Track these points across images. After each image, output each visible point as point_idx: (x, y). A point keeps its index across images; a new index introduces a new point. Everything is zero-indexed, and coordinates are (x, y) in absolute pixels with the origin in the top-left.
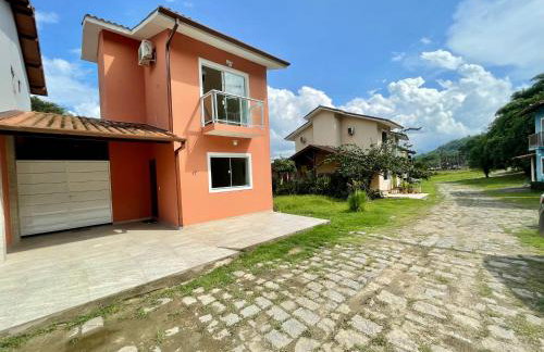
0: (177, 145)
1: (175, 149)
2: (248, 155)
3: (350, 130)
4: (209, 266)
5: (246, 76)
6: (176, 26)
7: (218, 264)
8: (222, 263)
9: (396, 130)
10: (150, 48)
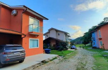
0: (23, 36)
1: (22, 37)
2: (38, 39)
3: (59, 34)
5: (39, 21)
6: (27, 9)
9: (68, 35)
10: (16, 12)
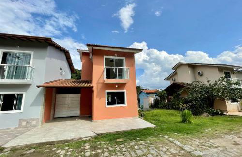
2: (124, 91)
3: (199, 73)
4: (80, 139)
5: (125, 58)
7: (84, 139)
8: (86, 138)
